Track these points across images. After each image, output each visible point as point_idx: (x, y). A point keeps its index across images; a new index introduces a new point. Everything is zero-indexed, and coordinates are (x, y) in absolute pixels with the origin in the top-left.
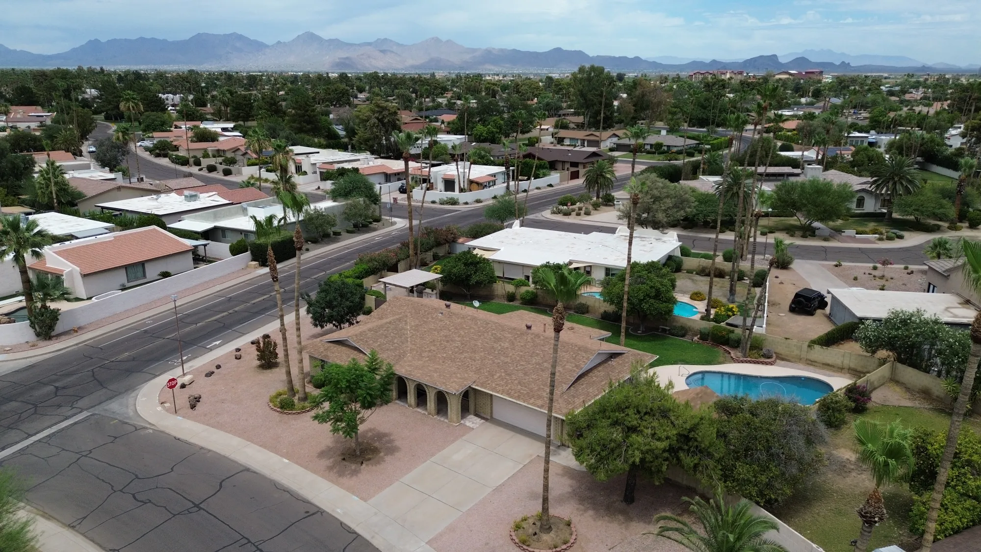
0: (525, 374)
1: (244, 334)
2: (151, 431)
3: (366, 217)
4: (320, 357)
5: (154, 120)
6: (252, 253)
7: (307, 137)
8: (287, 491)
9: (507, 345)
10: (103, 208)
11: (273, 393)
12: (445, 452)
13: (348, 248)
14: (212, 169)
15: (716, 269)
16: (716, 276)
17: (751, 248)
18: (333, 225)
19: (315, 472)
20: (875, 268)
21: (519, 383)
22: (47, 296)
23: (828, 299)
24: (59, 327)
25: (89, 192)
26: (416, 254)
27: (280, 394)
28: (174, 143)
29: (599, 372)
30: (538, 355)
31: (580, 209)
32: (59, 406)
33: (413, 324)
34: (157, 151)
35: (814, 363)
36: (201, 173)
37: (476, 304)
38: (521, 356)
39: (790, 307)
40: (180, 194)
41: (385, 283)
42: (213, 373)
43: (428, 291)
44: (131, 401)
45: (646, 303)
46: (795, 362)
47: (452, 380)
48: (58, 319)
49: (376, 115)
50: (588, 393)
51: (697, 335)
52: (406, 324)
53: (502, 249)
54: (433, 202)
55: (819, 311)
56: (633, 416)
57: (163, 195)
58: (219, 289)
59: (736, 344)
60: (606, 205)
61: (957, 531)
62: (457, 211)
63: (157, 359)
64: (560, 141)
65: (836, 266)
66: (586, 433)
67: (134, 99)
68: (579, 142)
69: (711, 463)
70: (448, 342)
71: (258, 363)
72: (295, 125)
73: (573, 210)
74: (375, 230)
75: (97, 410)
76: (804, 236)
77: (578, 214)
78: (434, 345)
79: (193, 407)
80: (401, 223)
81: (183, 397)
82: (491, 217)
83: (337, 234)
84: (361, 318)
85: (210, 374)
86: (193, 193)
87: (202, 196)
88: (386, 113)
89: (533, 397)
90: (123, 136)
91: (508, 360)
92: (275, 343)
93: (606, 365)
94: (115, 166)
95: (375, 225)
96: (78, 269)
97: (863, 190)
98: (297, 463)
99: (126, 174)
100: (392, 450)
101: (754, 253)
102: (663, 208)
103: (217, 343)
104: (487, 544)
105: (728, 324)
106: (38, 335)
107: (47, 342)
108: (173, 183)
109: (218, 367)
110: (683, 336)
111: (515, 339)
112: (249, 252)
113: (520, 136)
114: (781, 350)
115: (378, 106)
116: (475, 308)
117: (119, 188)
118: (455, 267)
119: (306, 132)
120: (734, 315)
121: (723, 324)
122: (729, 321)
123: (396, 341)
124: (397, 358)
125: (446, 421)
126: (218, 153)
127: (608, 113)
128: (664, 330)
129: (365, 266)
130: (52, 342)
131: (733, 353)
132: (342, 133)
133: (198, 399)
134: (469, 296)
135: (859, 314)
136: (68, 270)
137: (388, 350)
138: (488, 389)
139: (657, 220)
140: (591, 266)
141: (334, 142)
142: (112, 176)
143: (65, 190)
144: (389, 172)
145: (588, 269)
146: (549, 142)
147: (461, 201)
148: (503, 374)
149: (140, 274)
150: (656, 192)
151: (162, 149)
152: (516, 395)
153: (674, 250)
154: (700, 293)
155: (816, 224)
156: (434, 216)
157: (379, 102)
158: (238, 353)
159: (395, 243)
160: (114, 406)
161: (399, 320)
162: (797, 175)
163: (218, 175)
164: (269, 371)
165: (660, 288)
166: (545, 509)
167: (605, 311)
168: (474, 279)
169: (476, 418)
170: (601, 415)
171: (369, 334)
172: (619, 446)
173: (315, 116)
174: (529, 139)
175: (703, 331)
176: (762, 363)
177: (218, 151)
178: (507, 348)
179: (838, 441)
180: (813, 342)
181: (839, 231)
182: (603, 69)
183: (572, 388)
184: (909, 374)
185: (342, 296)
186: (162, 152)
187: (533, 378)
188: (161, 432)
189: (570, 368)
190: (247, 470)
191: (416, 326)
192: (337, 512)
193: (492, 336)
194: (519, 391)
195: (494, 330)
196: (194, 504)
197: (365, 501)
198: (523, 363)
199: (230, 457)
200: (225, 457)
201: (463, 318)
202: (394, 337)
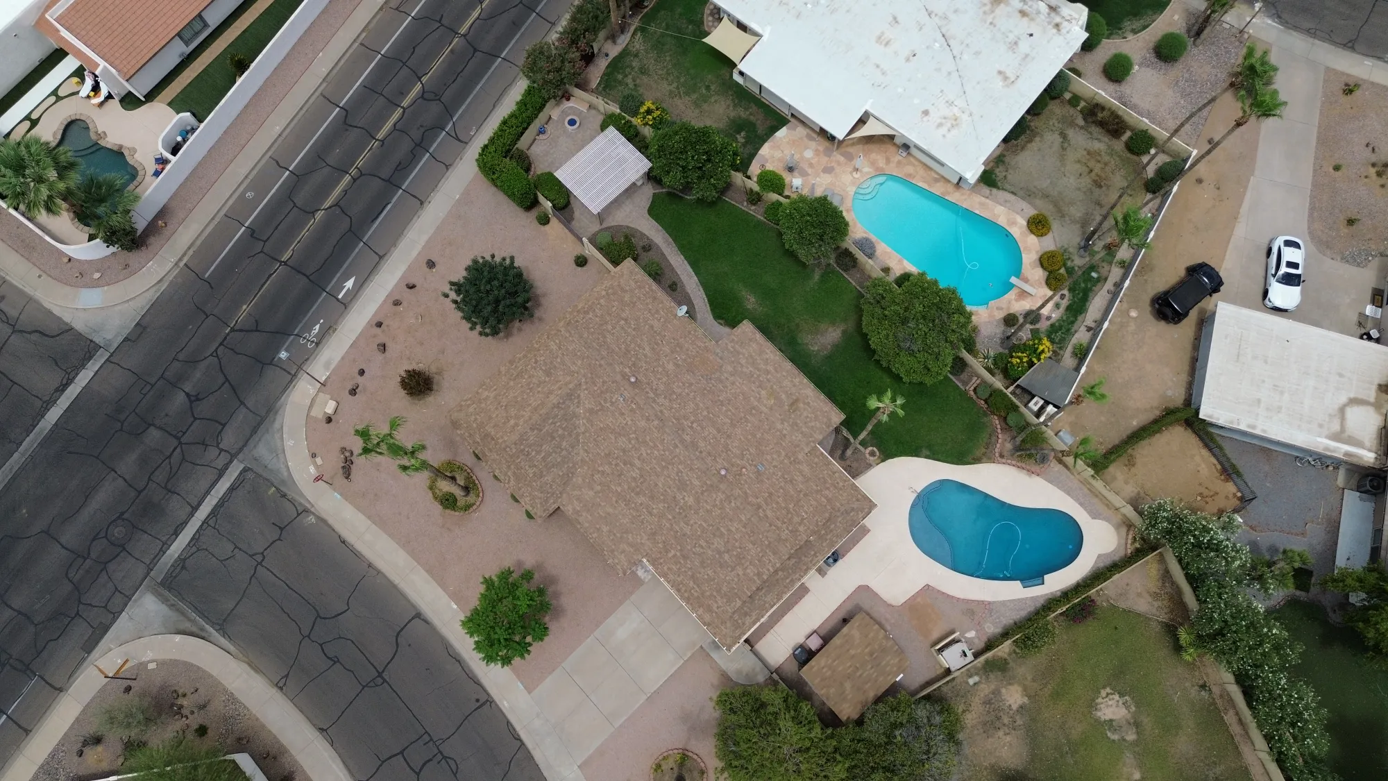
1: (380, 259)
2: (313, 519)
8: (459, 660)
12: (610, 622)
32: (204, 444)
33: (587, 406)
35: (1091, 486)
38: (704, 528)
42: (357, 387)
44: (278, 441)
46: (1073, 471)
58: (324, 71)
70: (625, 464)
75: (247, 458)
78: (609, 463)
79: (347, 475)
81: (333, 447)
85: (353, 392)
103: (349, 284)
109: (362, 370)
110: (959, 371)
122: (1025, 378)
124: (565, 479)
131: (1001, 442)
133: (350, 458)
138: (659, 573)
149: (199, 26)
152: (686, 594)
160: (263, 451)
179: (1020, 671)
187: (708, 575)
188: (324, 521)
189: (752, 574)
190: (418, 615)
191: (591, 411)
192: (504, 705)
193: (677, 475)
194: (690, 591)
195: (681, 463)
196: (377, 671)
197: (529, 693)
198: (702, 543)
199: (399, 586)
200: (395, 587)
201: (648, 419)
202: (562, 437)
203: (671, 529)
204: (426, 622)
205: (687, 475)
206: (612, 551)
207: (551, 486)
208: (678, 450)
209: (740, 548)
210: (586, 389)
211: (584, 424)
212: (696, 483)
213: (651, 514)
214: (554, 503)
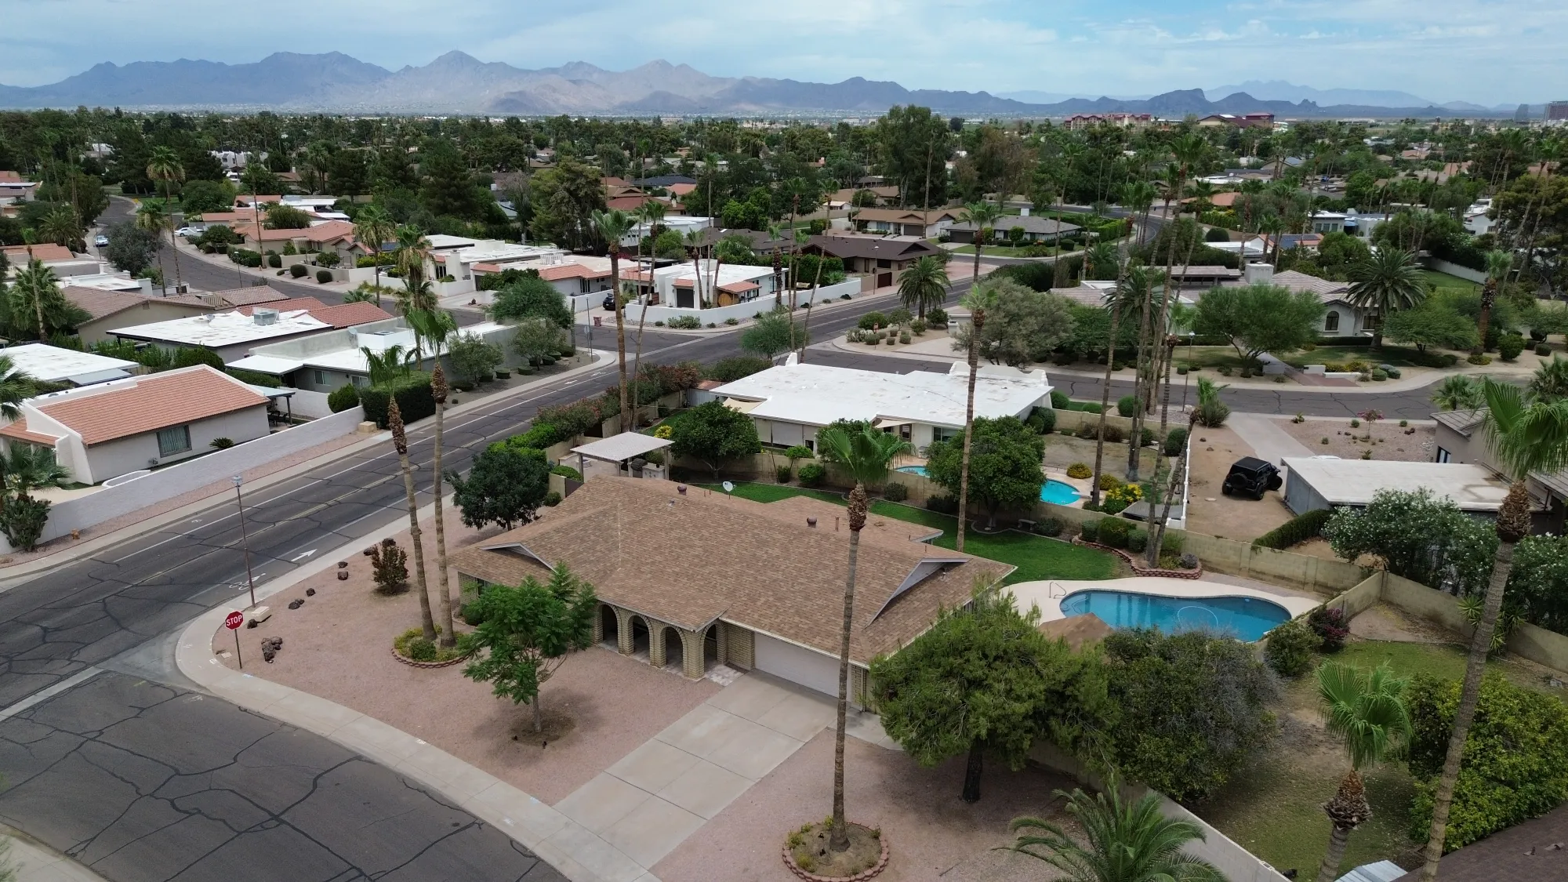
0: (807, 598)
1: (352, 539)
2: (200, 698)
3: (551, 348)
4: (475, 575)
5: (203, 193)
6: (365, 407)
7: (453, 220)
8: (424, 791)
9: (777, 552)
10: (120, 336)
11: (401, 633)
12: (680, 723)
13: (522, 399)
14: (299, 272)
15: (1108, 428)
16: (1108, 439)
17: (1161, 395)
18: (497, 363)
19: (468, 759)
20: (1355, 425)
21: (797, 613)
22: (27, 481)
23: (1283, 475)
24: (48, 532)
25: (97, 311)
26: (631, 407)
27: (411, 636)
28: (237, 231)
29: (923, 592)
30: (826, 567)
31: (894, 334)
32: (49, 659)
33: (626, 520)
34: (210, 244)
35: (1260, 576)
36: (280, 278)
37: (728, 486)
38: (800, 568)
39: (1224, 487)
40: (247, 314)
41: (581, 455)
42: (302, 602)
43: (651, 466)
44: (166, 649)
45: (997, 482)
46: (1232, 574)
47: (689, 609)
48: (46, 518)
49: (567, 185)
50: (907, 626)
51: (1077, 534)
52: (615, 520)
53: (770, 399)
54: (659, 324)
55: (1268, 494)
56: (977, 662)
57: (218, 316)
59: (1139, 546)
60: (935, 328)
61: (1482, 837)
62: (697, 338)
63: (210, 581)
64: (862, 225)
65: (1296, 421)
66: (902, 690)
67: (170, 159)
68: (892, 228)
69: (1100, 735)
70: (682, 548)
71: (376, 585)
72: (435, 201)
73: (883, 336)
74: (565, 369)
75: (114, 664)
76: (1245, 376)
77: (891, 343)
78: (661, 553)
79: (269, 658)
80: (607, 358)
81: (253, 643)
82: (751, 347)
83: (504, 376)
84: (542, 511)
85: (297, 605)
86: (269, 311)
87: (282, 315)
88: (582, 181)
89: (818, 634)
90: (152, 220)
91: (778, 576)
92: (402, 552)
93: (935, 581)
94: (139, 269)
95: (564, 361)
96: (79, 435)
97: (1337, 302)
98: (439, 746)
99: (156, 280)
100: (593, 722)
101: (1165, 402)
102: (1024, 332)
103: (310, 553)
104: (746, 870)
105: (1127, 515)
106: (14, 543)
107: (28, 556)
108: (235, 296)
109: (311, 593)
110: (1056, 534)
111: (790, 542)
112: (360, 406)
113: (797, 218)
114: (1211, 555)
115: (569, 170)
116: (726, 493)
117: (146, 304)
118: (693, 428)
119: (453, 212)
120: (1135, 500)
121: (1118, 515)
122: (1128, 510)
123: (598, 548)
124: (602, 574)
125: (680, 674)
126: (310, 246)
127: (937, 182)
128: (1026, 526)
129: (549, 428)
130: (37, 555)
131: (1134, 562)
132: (511, 214)
133: (277, 645)
134: (716, 474)
135: (1330, 497)
136: (62, 438)
137: (585, 562)
138: (748, 623)
139: (1014, 351)
140: (910, 425)
141: (498, 228)
142: (134, 284)
143: (57, 307)
144: (587, 276)
145: (906, 430)
146: (843, 227)
147: (704, 322)
148: (771, 599)
149: (181, 444)
150: (1011, 307)
151: (217, 241)
152: (792, 631)
153: (1041, 399)
154: (1083, 467)
155: (1264, 356)
156: (659, 346)
157: (570, 164)
158: (343, 570)
159: (599, 390)
160: (140, 658)
161: (604, 513)
162: (1234, 279)
163: (310, 282)
164: (393, 598)
165: (1019, 460)
166: (838, 813)
167: (933, 497)
168: (724, 448)
169: (728, 669)
170: (925, 662)
171: (556, 538)
172: (955, 710)
173: (466, 186)
174: (812, 223)
175: (1087, 526)
176: (1180, 576)
177: (310, 243)
178: (778, 557)
179: (1300, 697)
180: (1261, 542)
181: (1299, 366)
182: (929, 112)
183: (880, 619)
184: (1408, 591)
185: (511, 475)
186: (218, 245)
188: (219, 699)
189: (878, 587)
190: (357, 758)
191: (632, 523)
192: (505, 825)
193: (753, 537)
194: (797, 626)
195: (756, 528)
196: (271, 814)
197: (551, 805)
199: (328, 737)
200: (323, 739)
201: (706, 509)
202: (596, 542)
203: (756, 581)
204: (368, 762)
205: (767, 535)
208: (749, 520)
210: (624, 509)
211: (623, 534)
212: (780, 537)
213: (725, 577)
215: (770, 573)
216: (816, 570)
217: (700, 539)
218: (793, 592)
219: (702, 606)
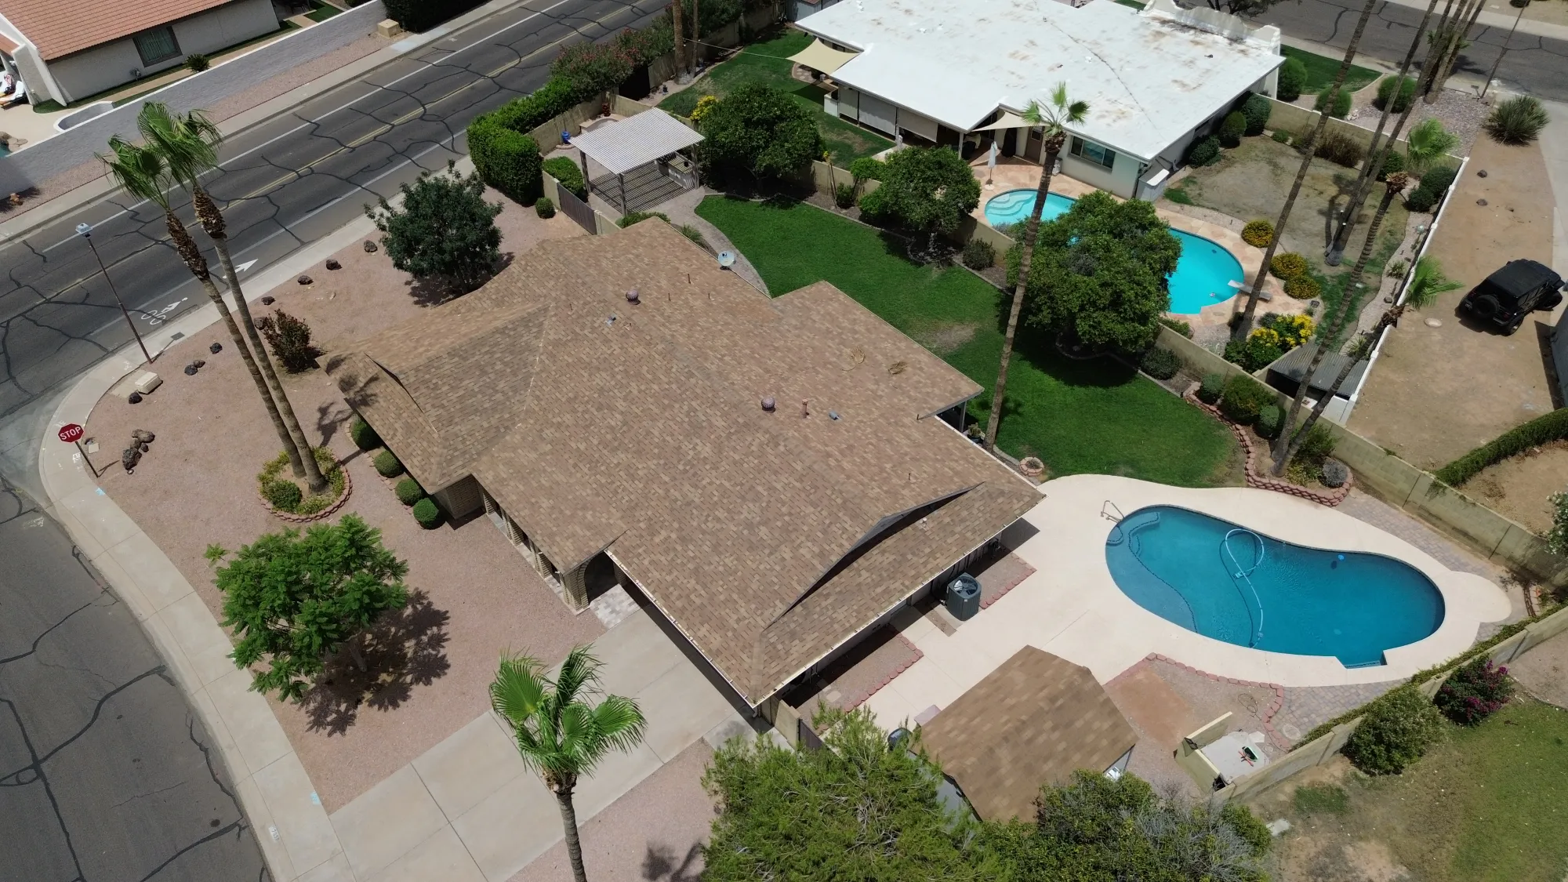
0: (715, 548)
1: (302, 245)
2: (40, 523)
8: (205, 748)
9: (706, 450)
15: (1341, 141)
21: (696, 572)
27: (284, 461)
29: (884, 552)
33: (552, 336)
35: (1434, 520)
38: (725, 491)
39: (1462, 304)
42: (199, 366)
43: (679, 161)
44: (39, 424)
46: (1392, 503)
47: (570, 528)
50: (833, 620)
51: (1194, 383)
52: (538, 335)
53: (868, 50)
55: (1529, 321)
58: (306, 96)
59: (1270, 434)
70: (599, 409)
78: (573, 411)
79: (131, 465)
81: (126, 431)
85: (193, 369)
91: (695, 496)
93: (908, 529)
96: (34, 47)
103: (246, 266)
105: (1271, 375)
109: (216, 349)
110: (1166, 377)
111: (729, 436)
114: (1372, 470)
120: (1300, 343)
121: (1259, 376)
122: (1281, 361)
123: (500, 385)
124: (493, 432)
125: (562, 595)
129: (563, 85)
131: (1255, 459)
133: (147, 443)
134: (760, 184)
136: (22, 45)
137: (477, 410)
138: (633, 571)
148: (674, 536)
149: (167, 48)
152: (678, 606)
153: (1262, 80)
154: (1266, 230)
158: (267, 309)
161: (527, 321)
164: (297, 377)
169: (625, 595)
171: (447, 366)
175: (1210, 377)
176: (1311, 497)
178: (705, 459)
179: (1377, 814)
183: (799, 608)
187: (725, 565)
188: (60, 527)
189: (808, 556)
190: (161, 670)
191: (557, 343)
192: (269, 834)
193: (688, 415)
194: (688, 596)
195: (696, 397)
196: (34, 757)
197: (329, 813)
198: (721, 514)
199: (145, 624)
200: (136, 623)
201: (649, 344)
202: (501, 374)
203: (667, 497)
204: (171, 681)
205: (705, 414)
206: (551, 536)
207: (464, 441)
208: (693, 381)
209: (790, 514)
210: (555, 315)
211: (542, 361)
212: (720, 423)
213: (632, 477)
214: (463, 466)
215: (687, 487)
216: (743, 498)
217: (625, 399)
218: (704, 532)
219: (589, 527)
